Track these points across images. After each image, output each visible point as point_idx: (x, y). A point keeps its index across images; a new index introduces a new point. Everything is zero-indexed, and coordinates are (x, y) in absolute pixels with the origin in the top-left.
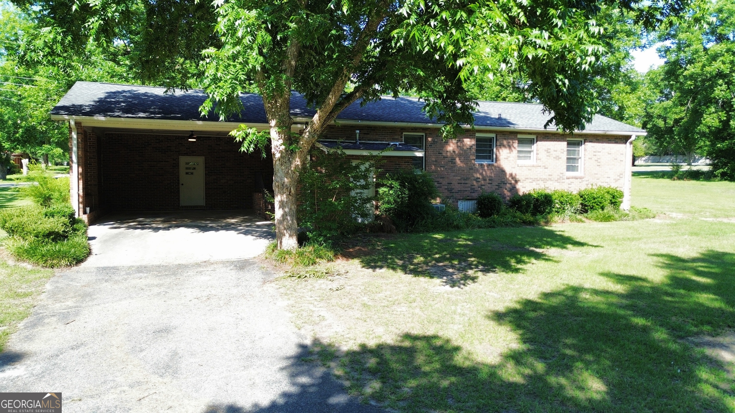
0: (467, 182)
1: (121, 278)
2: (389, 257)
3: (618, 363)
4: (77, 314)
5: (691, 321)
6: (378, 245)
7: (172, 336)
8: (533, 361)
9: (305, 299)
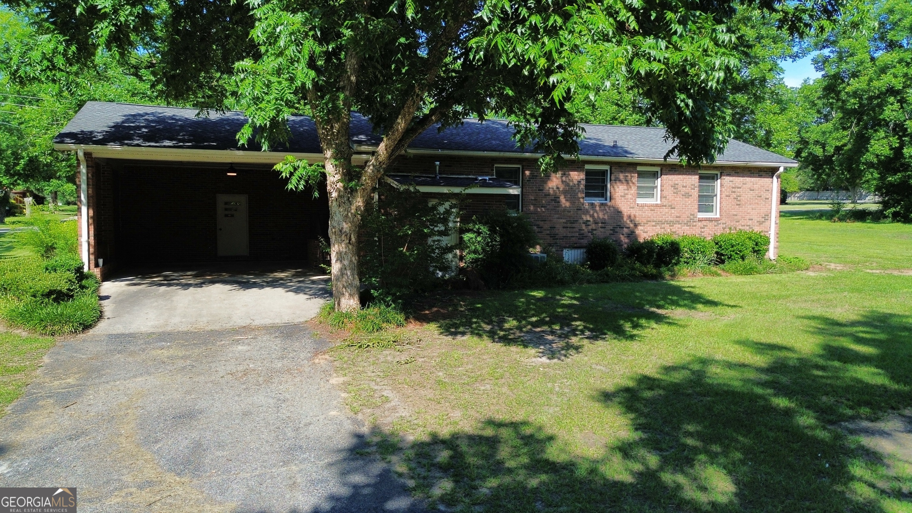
0: (574, 225)
1: (138, 348)
2: (474, 320)
3: (751, 456)
4: (79, 395)
5: (845, 402)
6: (461, 305)
7: (195, 423)
8: (646, 454)
9: (365, 375)
